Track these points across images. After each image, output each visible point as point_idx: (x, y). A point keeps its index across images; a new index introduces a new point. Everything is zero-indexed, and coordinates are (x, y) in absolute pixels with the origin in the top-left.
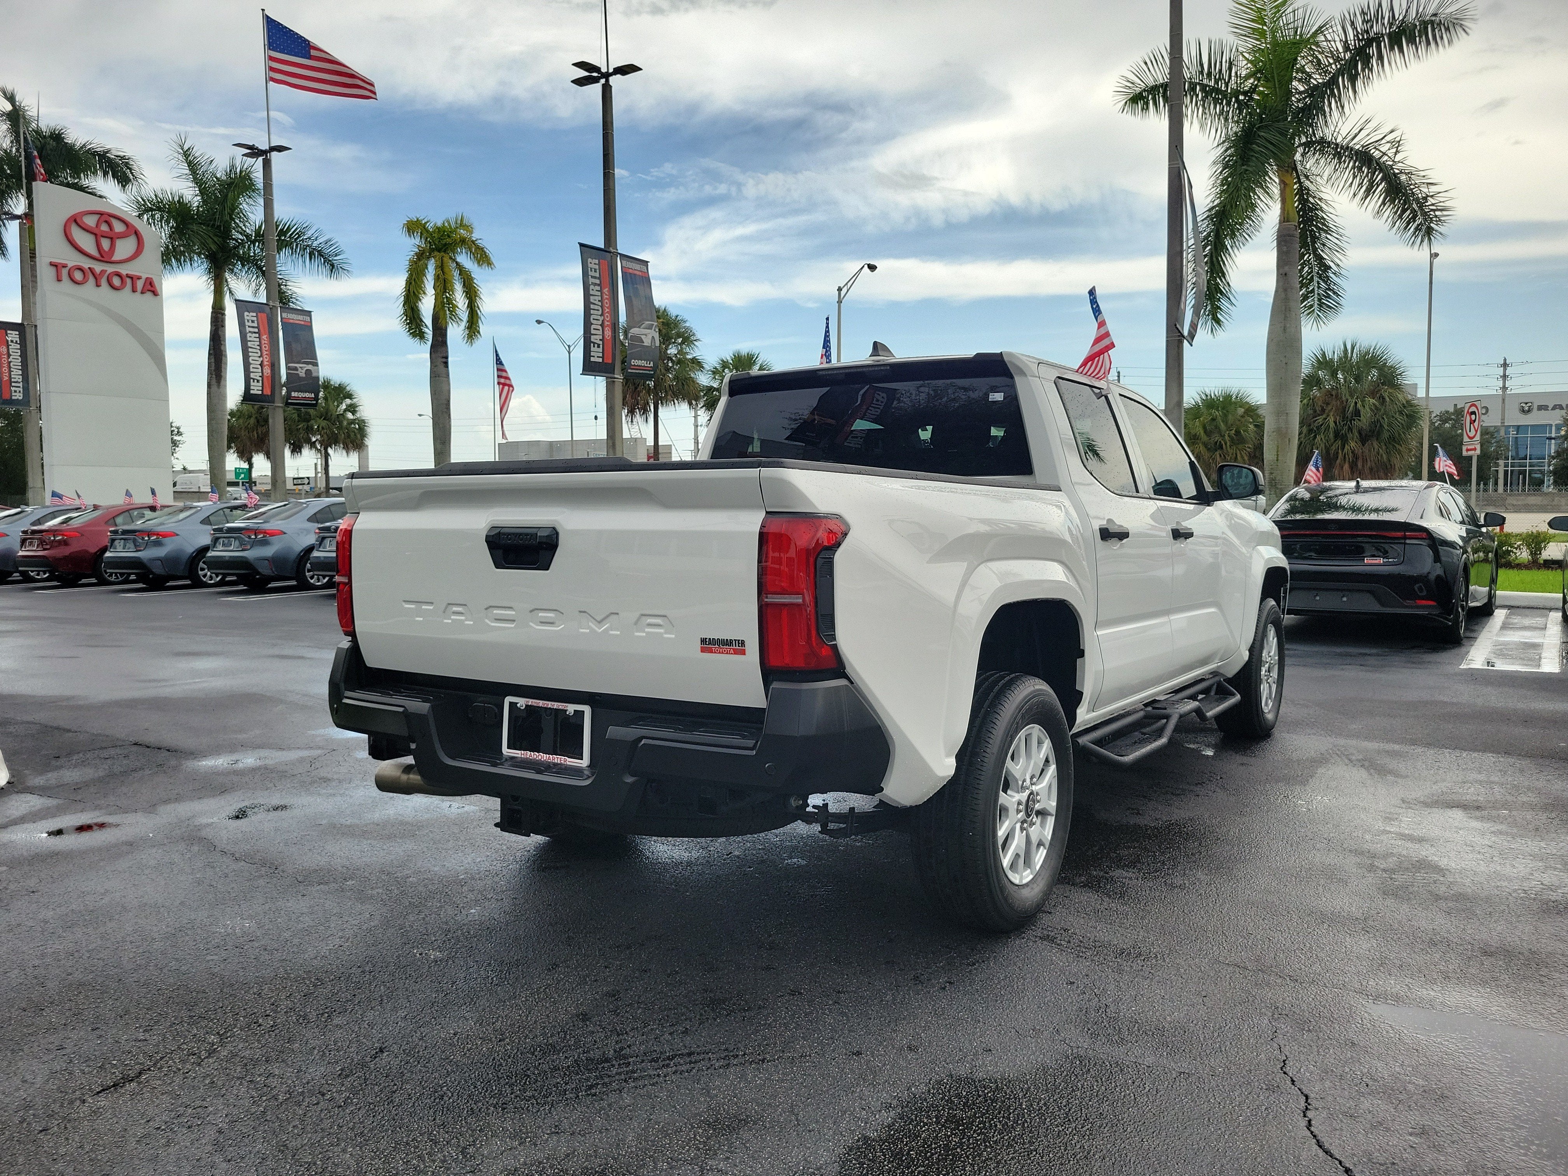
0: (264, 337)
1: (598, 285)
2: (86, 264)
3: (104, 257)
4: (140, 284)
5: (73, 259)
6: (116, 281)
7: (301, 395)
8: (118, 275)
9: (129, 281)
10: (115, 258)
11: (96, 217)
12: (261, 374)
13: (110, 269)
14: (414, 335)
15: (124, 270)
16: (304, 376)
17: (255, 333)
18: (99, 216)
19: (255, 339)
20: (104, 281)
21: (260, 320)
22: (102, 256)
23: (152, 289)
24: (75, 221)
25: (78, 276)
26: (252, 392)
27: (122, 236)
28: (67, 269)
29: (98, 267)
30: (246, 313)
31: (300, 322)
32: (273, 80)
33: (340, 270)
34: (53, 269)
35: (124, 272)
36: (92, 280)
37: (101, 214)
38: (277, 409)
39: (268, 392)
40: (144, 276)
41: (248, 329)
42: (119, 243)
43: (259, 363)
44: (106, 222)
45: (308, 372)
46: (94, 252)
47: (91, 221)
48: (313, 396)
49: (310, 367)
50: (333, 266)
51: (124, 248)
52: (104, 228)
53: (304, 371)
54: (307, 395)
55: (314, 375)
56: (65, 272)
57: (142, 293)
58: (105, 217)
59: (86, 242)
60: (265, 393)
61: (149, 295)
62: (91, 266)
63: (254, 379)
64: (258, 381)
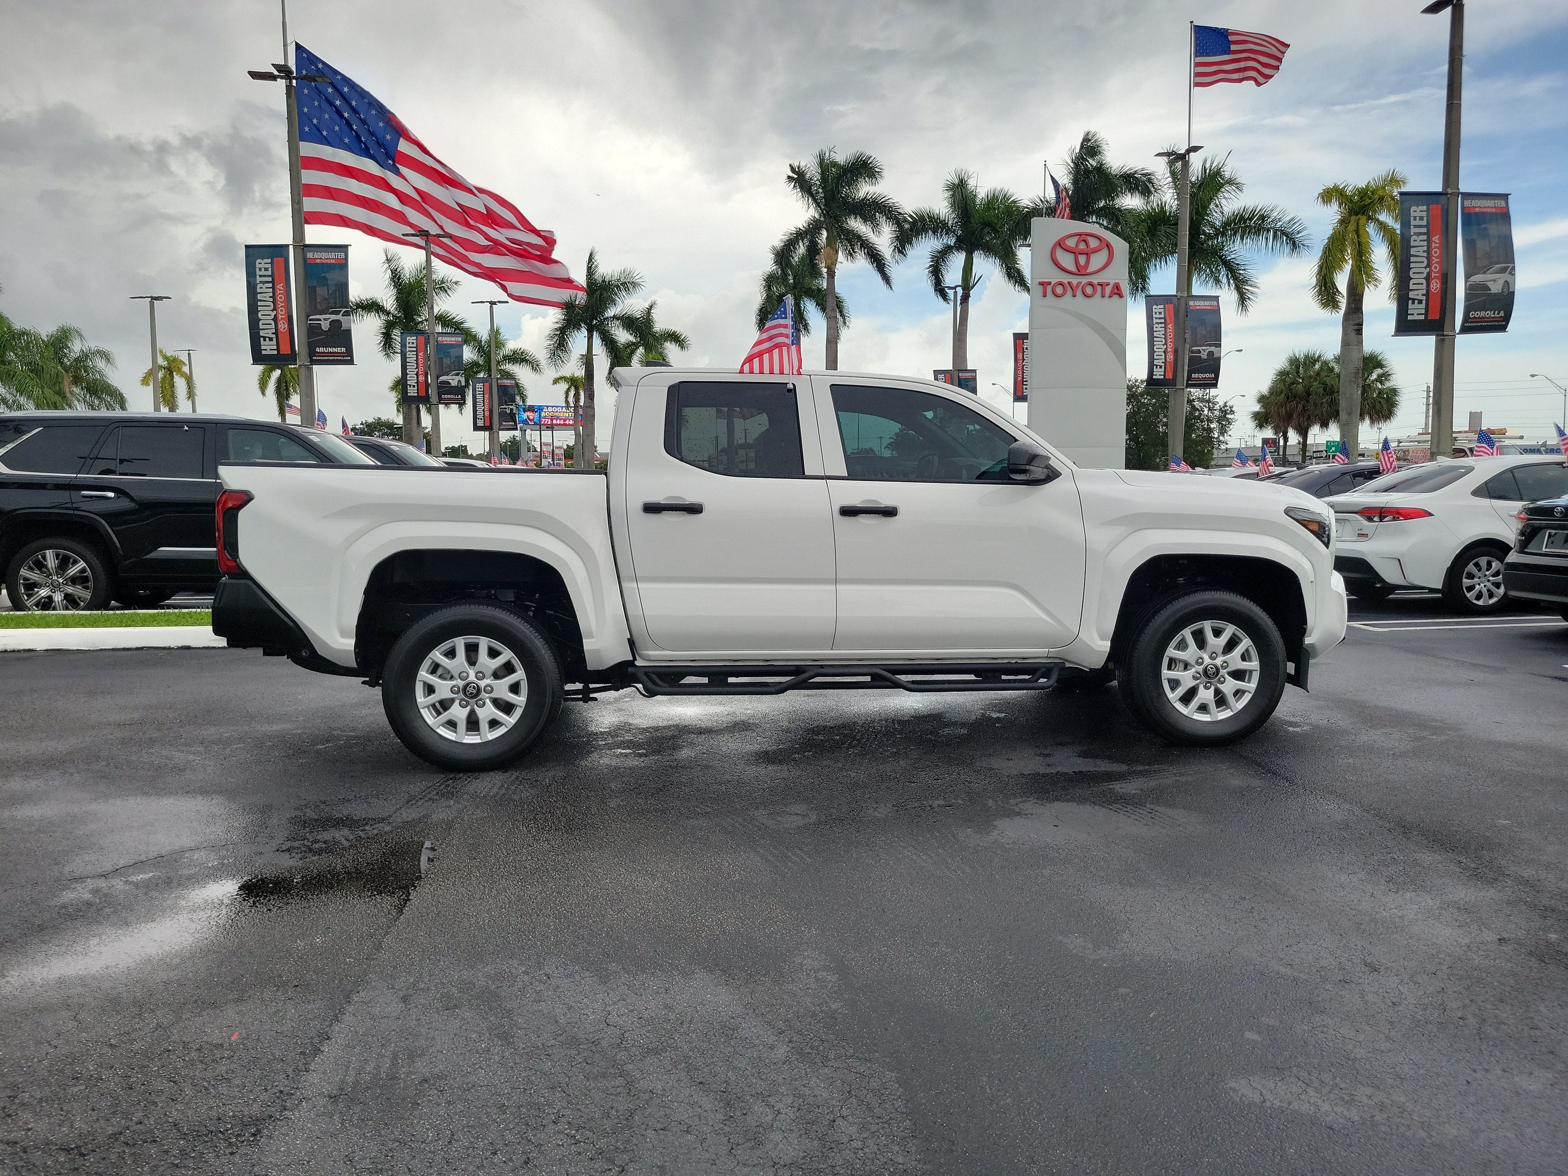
0: (1170, 326)
2: (1065, 278)
3: (1081, 271)
4: (1108, 290)
5: (1056, 276)
6: (1089, 290)
7: (1201, 376)
8: (1091, 284)
9: (1099, 288)
10: (1089, 270)
11: (1076, 239)
12: (1164, 361)
13: (1084, 280)
14: (1325, 305)
15: (1095, 280)
16: (1206, 357)
17: (1161, 323)
18: (1078, 237)
19: (1161, 329)
20: (1079, 292)
21: (1167, 312)
22: (1079, 271)
23: (1118, 292)
24: (1060, 244)
25: (1059, 290)
26: (1154, 377)
27: (1096, 250)
28: (1051, 285)
29: (1075, 280)
30: (1155, 307)
31: (1206, 308)
32: (1197, 84)
33: (1302, 246)
34: (1041, 288)
35: (1095, 282)
36: (1069, 292)
37: (1080, 235)
38: (1178, 391)
39: (1170, 376)
40: (1112, 283)
41: (1155, 321)
42: (1093, 257)
43: (1163, 350)
44: (1083, 240)
45: (1211, 353)
46: (1073, 268)
47: (1071, 243)
48: (1213, 375)
49: (1212, 349)
50: (1294, 243)
51: (1098, 260)
52: (1082, 246)
53: (1206, 353)
54: (1207, 375)
55: (1216, 355)
56: (1049, 288)
57: (1110, 297)
58: (1084, 237)
59: (1067, 260)
60: (1167, 377)
61: (1116, 297)
62: (1069, 280)
63: (1157, 366)
64: (1161, 367)
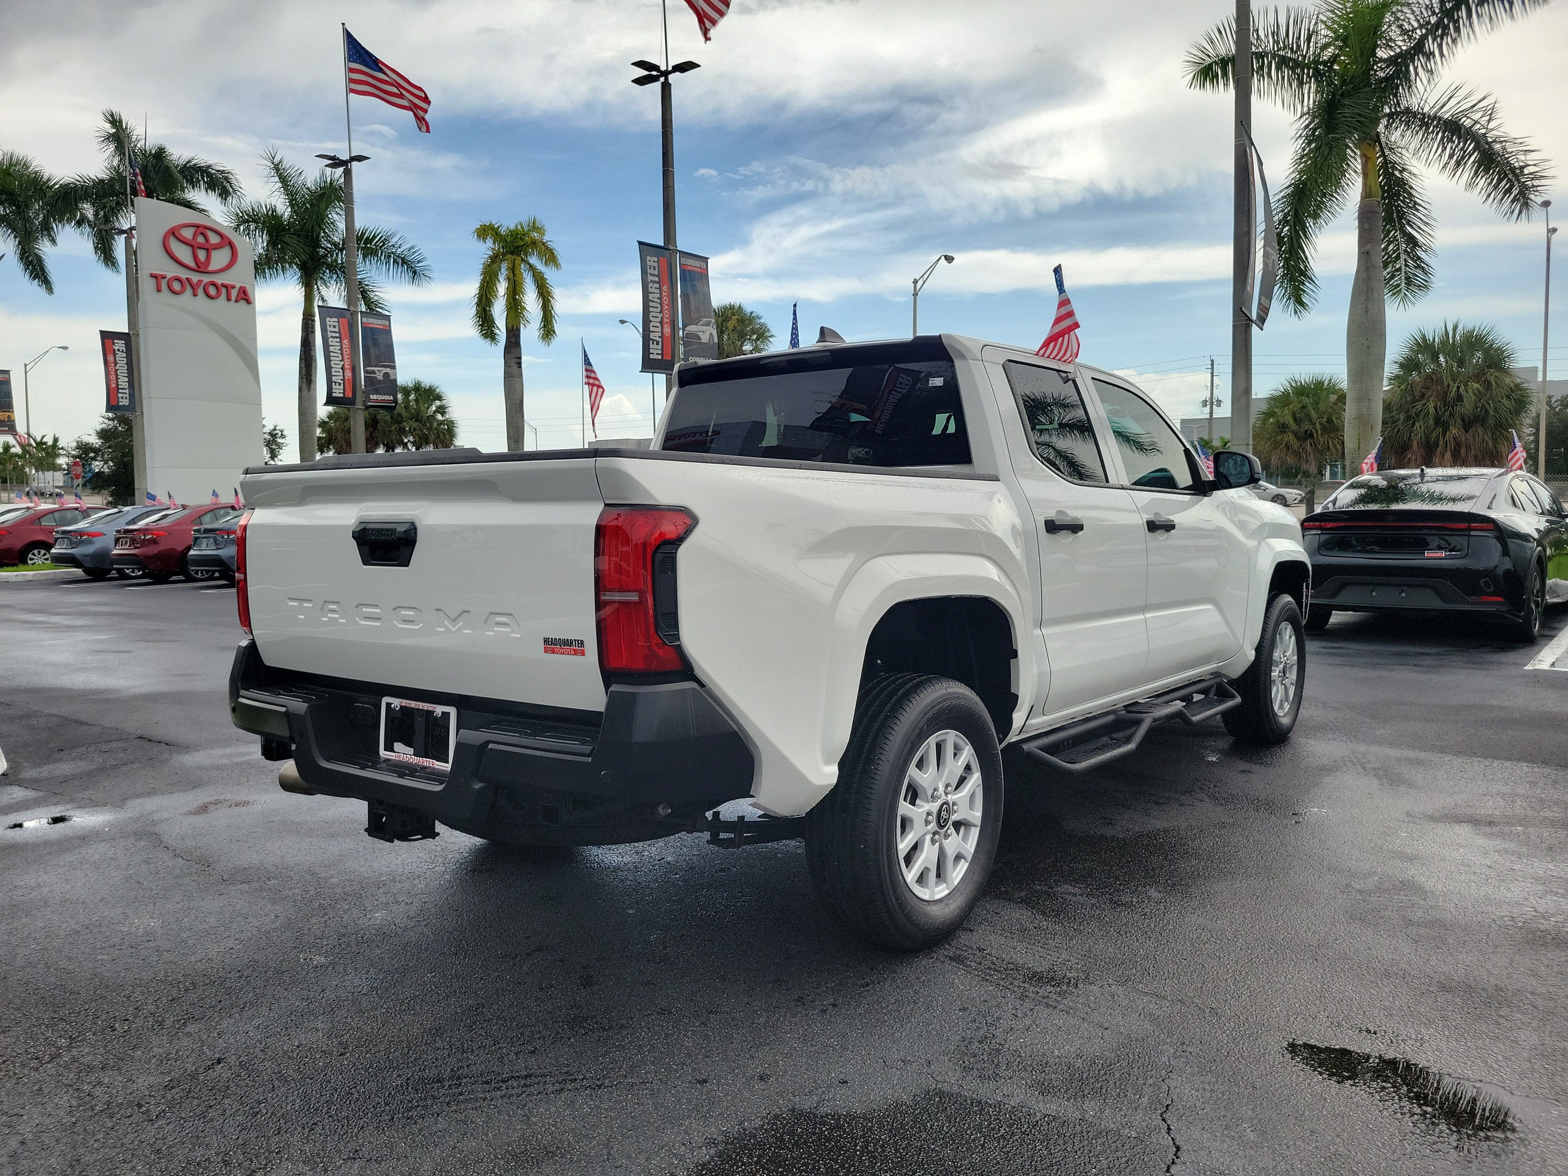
0: (345, 341)
1: (657, 282)
2: (184, 274)
3: (200, 267)
4: (234, 293)
5: (171, 270)
6: (212, 291)
7: (380, 397)
8: (213, 284)
9: (224, 290)
10: (212, 267)
11: (193, 229)
12: (342, 378)
13: (206, 279)
14: (485, 336)
15: (219, 279)
16: (382, 379)
17: (336, 337)
18: (196, 228)
19: (337, 344)
20: (200, 291)
21: (341, 327)
22: (199, 267)
23: (245, 297)
24: (173, 233)
25: (176, 286)
26: (334, 395)
27: (217, 247)
28: (167, 279)
29: (195, 278)
30: (328, 319)
31: (379, 327)
32: (353, 91)
33: (422, 276)
34: (153, 281)
35: (219, 282)
36: (189, 290)
37: (198, 226)
38: (358, 411)
39: (349, 394)
40: (238, 286)
41: (330, 334)
42: (215, 254)
43: (341, 366)
44: (202, 234)
45: (386, 375)
46: (190, 262)
47: (188, 233)
48: (391, 398)
49: (388, 370)
50: (415, 272)
51: (220, 258)
52: (200, 239)
53: (382, 374)
54: (386, 397)
55: (392, 377)
56: (164, 283)
57: (236, 301)
58: (201, 230)
59: (183, 253)
60: (346, 396)
61: (242, 303)
62: (188, 277)
63: (335, 382)
64: (340, 384)
